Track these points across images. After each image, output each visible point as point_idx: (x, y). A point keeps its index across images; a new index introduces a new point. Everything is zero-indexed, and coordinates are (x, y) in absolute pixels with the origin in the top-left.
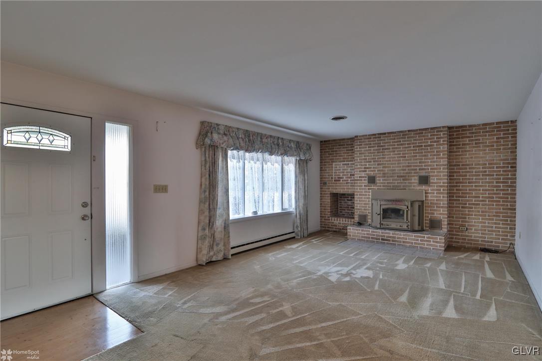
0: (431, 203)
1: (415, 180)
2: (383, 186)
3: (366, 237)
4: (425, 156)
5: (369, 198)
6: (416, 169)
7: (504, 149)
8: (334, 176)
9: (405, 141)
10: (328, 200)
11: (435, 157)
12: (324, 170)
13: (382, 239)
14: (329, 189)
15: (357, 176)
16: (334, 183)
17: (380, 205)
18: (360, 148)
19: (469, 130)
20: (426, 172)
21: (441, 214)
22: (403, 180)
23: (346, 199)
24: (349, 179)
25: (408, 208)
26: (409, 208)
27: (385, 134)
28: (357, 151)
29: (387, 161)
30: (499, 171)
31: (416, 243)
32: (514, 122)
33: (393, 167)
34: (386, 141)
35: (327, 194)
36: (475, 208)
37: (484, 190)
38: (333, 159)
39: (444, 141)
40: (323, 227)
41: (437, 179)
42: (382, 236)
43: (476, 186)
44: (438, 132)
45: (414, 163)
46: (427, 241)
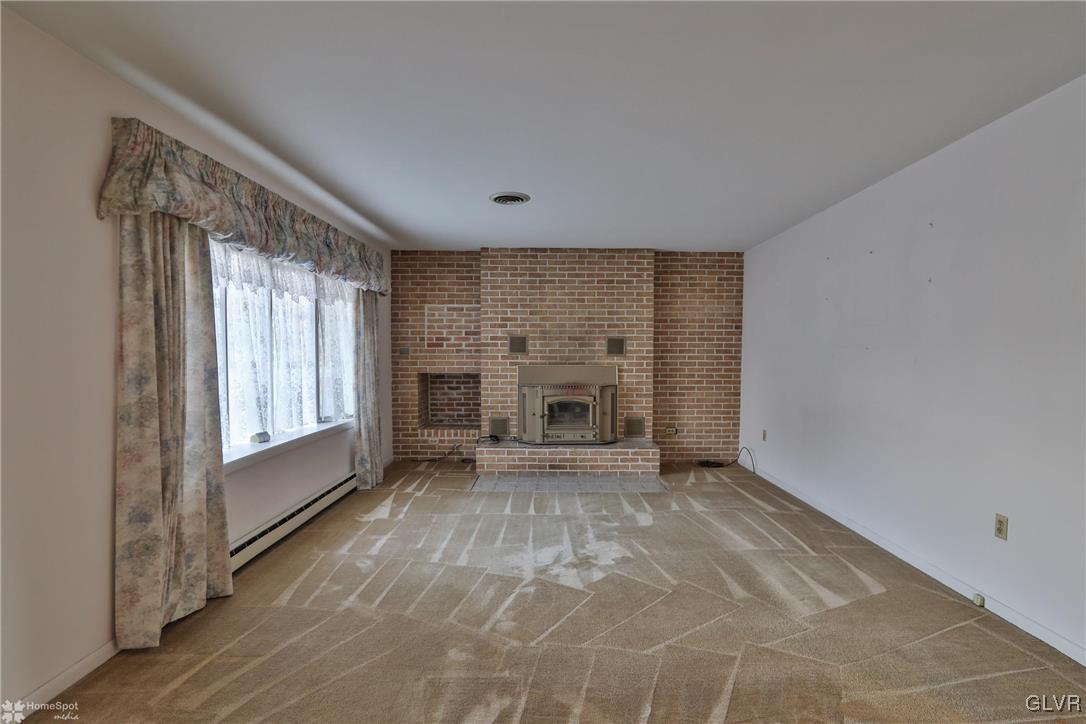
0: (628, 389)
1: (601, 346)
2: (542, 358)
3: (518, 467)
4: (619, 300)
5: (511, 383)
6: (603, 326)
7: (728, 297)
8: (426, 336)
9: (583, 269)
10: (412, 390)
11: (635, 304)
12: (400, 321)
13: (551, 467)
14: (415, 364)
15: (486, 335)
16: (426, 351)
17: (543, 397)
18: (492, 275)
19: (681, 260)
20: (619, 332)
21: (642, 408)
22: (581, 345)
23: (446, 386)
24: (464, 343)
25: (595, 400)
26: (597, 400)
27: (545, 250)
28: (488, 281)
29: (549, 307)
30: (721, 333)
31: (613, 467)
32: (741, 255)
33: (561, 319)
34: (548, 266)
35: (409, 376)
36: (689, 394)
37: (700, 364)
38: (425, 296)
39: (648, 276)
40: (402, 453)
41: (638, 345)
42: (551, 460)
43: (690, 358)
44: (639, 257)
45: (599, 313)
46: (633, 460)
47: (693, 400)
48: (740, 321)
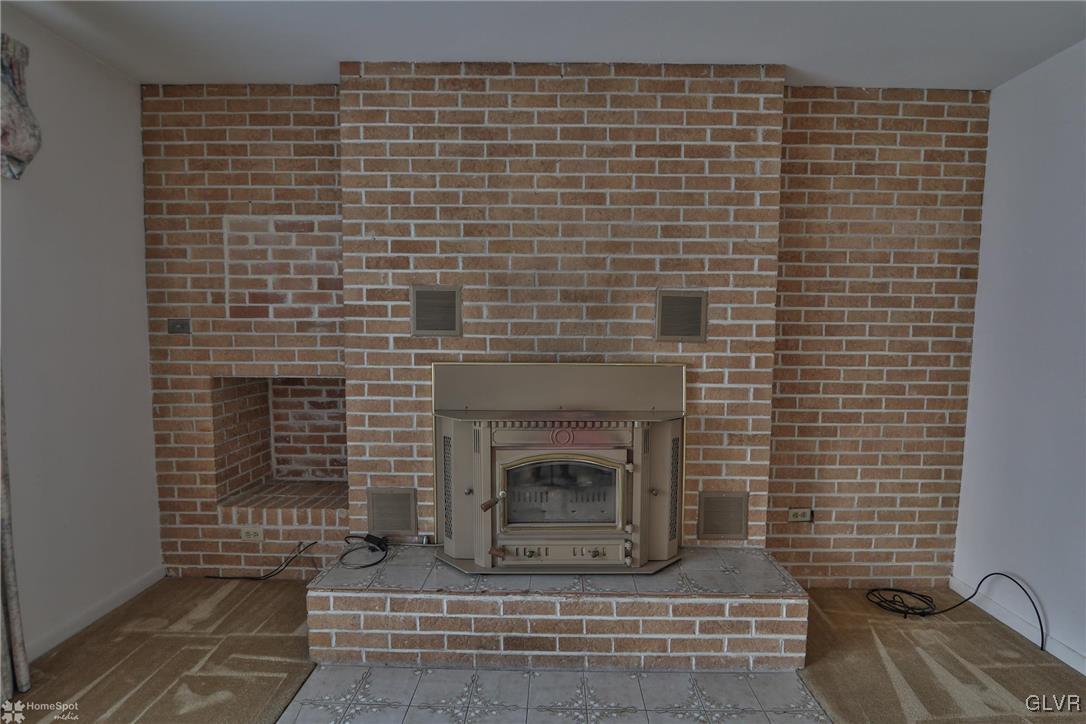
0: (709, 421)
1: (644, 315)
2: (495, 344)
3: (421, 642)
4: (690, 199)
5: (419, 406)
6: (649, 264)
7: (948, 200)
8: (227, 290)
9: (601, 118)
10: (200, 417)
11: (732, 208)
12: (170, 253)
13: (511, 643)
14: (205, 356)
15: (356, 291)
16: (228, 326)
17: (493, 449)
18: (370, 133)
19: (839, 108)
20: (690, 281)
21: (744, 469)
22: (593, 313)
23: (306, 400)
24: (316, 308)
25: (630, 460)
26: (638, 458)
27: (502, 68)
28: (359, 149)
29: (513, 215)
30: (927, 288)
31: (679, 644)
32: (981, 96)
33: (543, 247)
34: (510, 108)
35: (192, 384)
36: (845, 432)
37: (874, 361)
38: (223, 194)
39: (768, 136)
40: (181, 560)
41: (737, 313)
42: (510, 626)
43: (851, 345)
44: (746, 87)
45: (640, 232)
46: (733, 627)
47: (854, 445)
48: (974, 258)
